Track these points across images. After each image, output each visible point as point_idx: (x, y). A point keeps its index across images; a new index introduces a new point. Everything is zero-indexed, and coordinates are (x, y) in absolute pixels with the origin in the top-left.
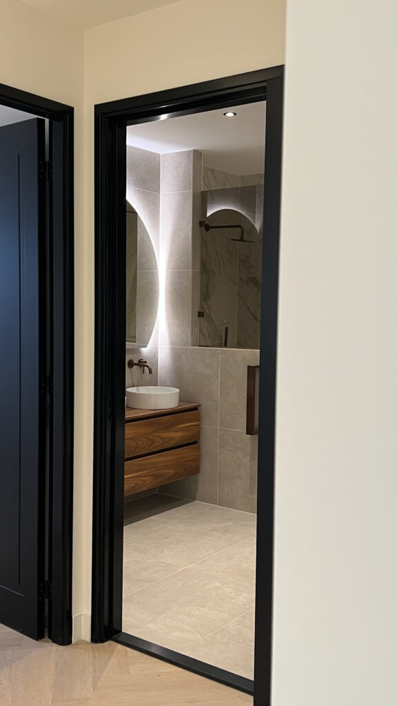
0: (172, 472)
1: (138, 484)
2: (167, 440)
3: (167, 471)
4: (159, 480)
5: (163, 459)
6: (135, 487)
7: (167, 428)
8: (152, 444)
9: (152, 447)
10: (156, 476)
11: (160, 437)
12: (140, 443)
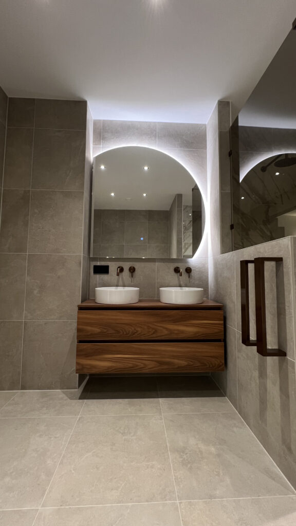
0: (183, 363)
1: (137, 366)
2: (176, 332)
3: (176, 361)
4: (165, 367)
5: (169, 349)
6: (132, 367)
7: (176, 321)
8: (154, 333)
9: (154, 335)
10: (161, 363)
11: (167, 329)
12: (139, 329)
